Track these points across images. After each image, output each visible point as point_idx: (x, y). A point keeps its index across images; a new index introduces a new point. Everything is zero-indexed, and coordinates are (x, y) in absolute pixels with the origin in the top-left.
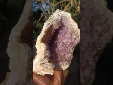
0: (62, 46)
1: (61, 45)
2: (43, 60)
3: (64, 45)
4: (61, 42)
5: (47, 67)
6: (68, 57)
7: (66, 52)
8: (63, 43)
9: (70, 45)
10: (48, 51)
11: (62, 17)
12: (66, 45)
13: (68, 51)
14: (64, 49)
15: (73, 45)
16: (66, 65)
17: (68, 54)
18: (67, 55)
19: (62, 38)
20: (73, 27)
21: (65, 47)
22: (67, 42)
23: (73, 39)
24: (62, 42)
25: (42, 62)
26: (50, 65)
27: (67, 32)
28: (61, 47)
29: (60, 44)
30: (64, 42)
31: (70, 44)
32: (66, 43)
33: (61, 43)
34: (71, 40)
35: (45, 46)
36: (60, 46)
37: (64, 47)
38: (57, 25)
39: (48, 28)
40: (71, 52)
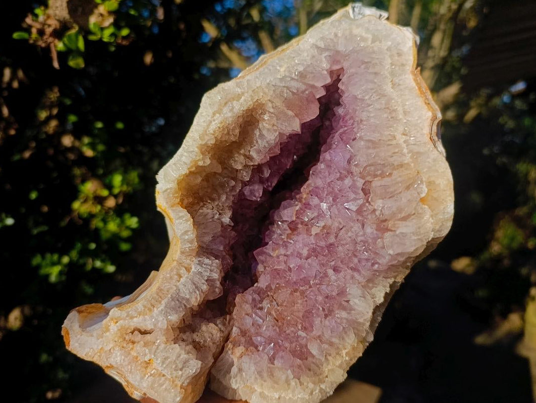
1: (310, 240)
6: (321, 339)
7: (320, 298)
11: (338, 56)
12: (331, 248)
17: (325, 317)
20: (399, 136)
21: (325, 260)
22: (342, 232)
23: (370, 217)
28: (306, 259)
36: (305, 252)
38: (290, 113)
39: (222, 123)
40: (352, 309)
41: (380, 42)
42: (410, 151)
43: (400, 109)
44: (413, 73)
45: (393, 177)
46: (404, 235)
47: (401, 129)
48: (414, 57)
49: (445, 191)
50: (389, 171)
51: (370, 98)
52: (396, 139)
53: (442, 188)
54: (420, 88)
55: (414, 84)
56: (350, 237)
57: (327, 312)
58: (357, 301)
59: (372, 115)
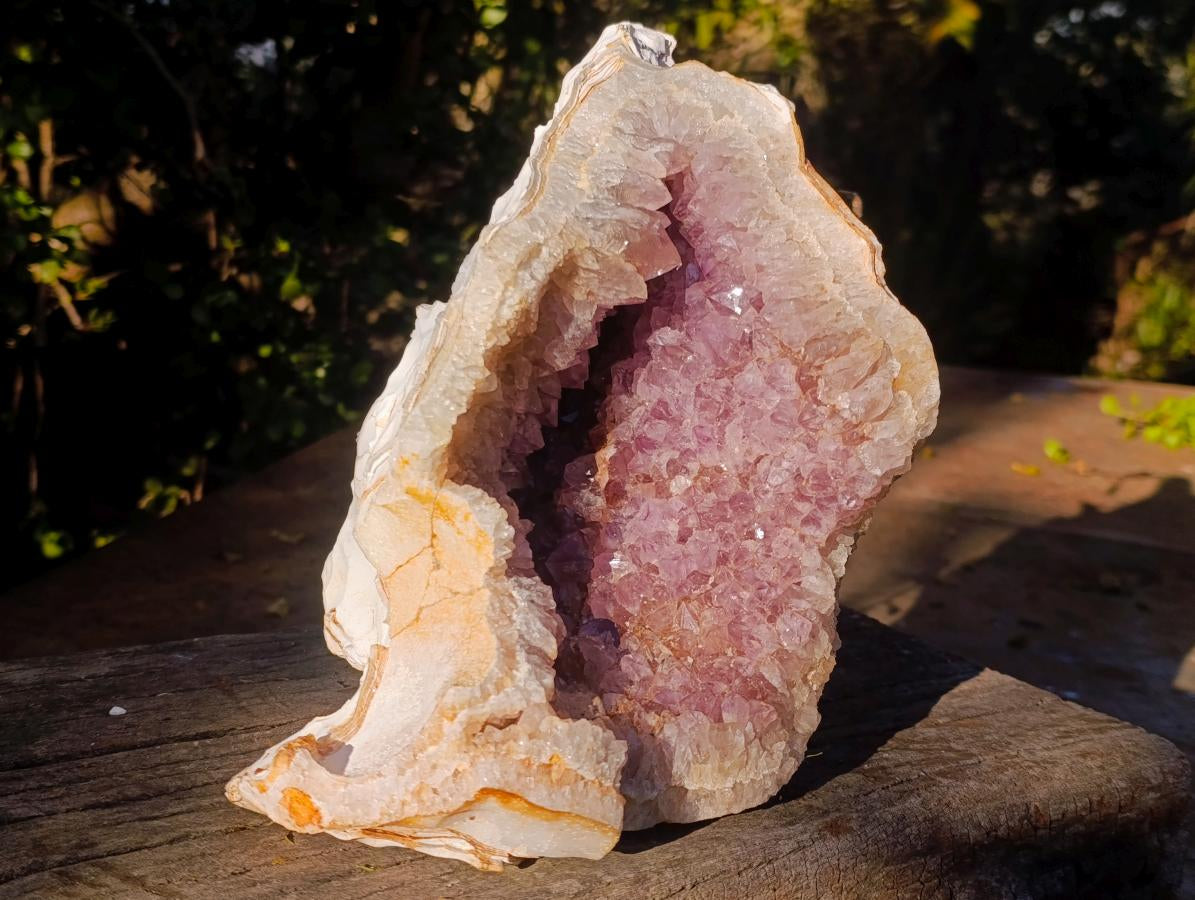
0: (692, 521)
1: (676, 504)
2: (490, 687)
3: (719, 504)
4: (675, 468)
5: (545, 760)
6: (782, 656)
7: (746, 595)
8: (711, 478)
9: (791, 510)
10: (526, 581)
11: (679, 152)
12: (741, 503)
13: (773, 575)
14: (723, 560)
15: (833, 499)
16: (754, 751)
17: (771, 620)
18: (763, 630)
19: (691, 418)
20: (829, 285)
21: (730, 528)
22: (763, 466)
23: (828, 425)
24: (694, 466)
25: (485, 710)
26: (570, 734)
27: (748, 342)
28: (682, 540)
29: (662, 491)
30: (719, 470)
31: (801, 497)
32: (744, 480)
33: (679, 484)
34: (811, 445)
35: (498, 528)
36: (673, 528)
37: (725, 538)
38: (630, 268)
39: (521, 302)
40: (810, 594)
41: (732, 116)
42: (858, 308)
43: (813, 240)
44: (801, 168)
45: (853, 354)
46: (886, 441)
47: (829, 274)
48: (798, 143)
49: (923, 362)
50: (845, 346)
51: (757, 226)
52: (826, 292)
53: (919, 357)
54: (827, 198)
55: (816, 192)
56: (787, 470)
57: (769, 613)
58: (813, 579)
59: (777, 255)
